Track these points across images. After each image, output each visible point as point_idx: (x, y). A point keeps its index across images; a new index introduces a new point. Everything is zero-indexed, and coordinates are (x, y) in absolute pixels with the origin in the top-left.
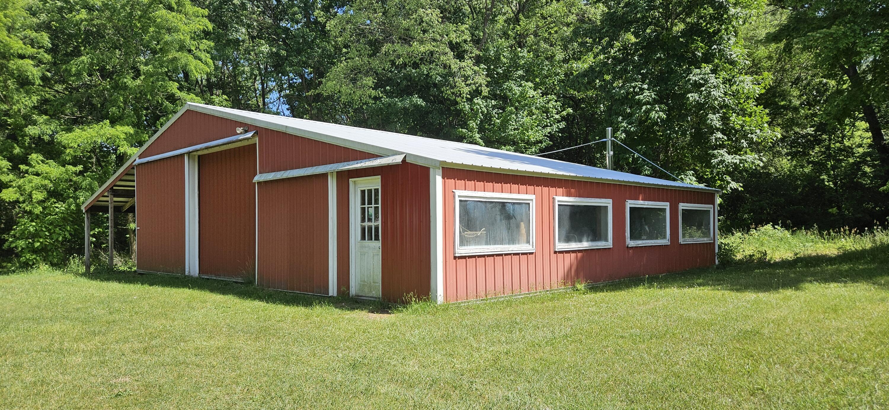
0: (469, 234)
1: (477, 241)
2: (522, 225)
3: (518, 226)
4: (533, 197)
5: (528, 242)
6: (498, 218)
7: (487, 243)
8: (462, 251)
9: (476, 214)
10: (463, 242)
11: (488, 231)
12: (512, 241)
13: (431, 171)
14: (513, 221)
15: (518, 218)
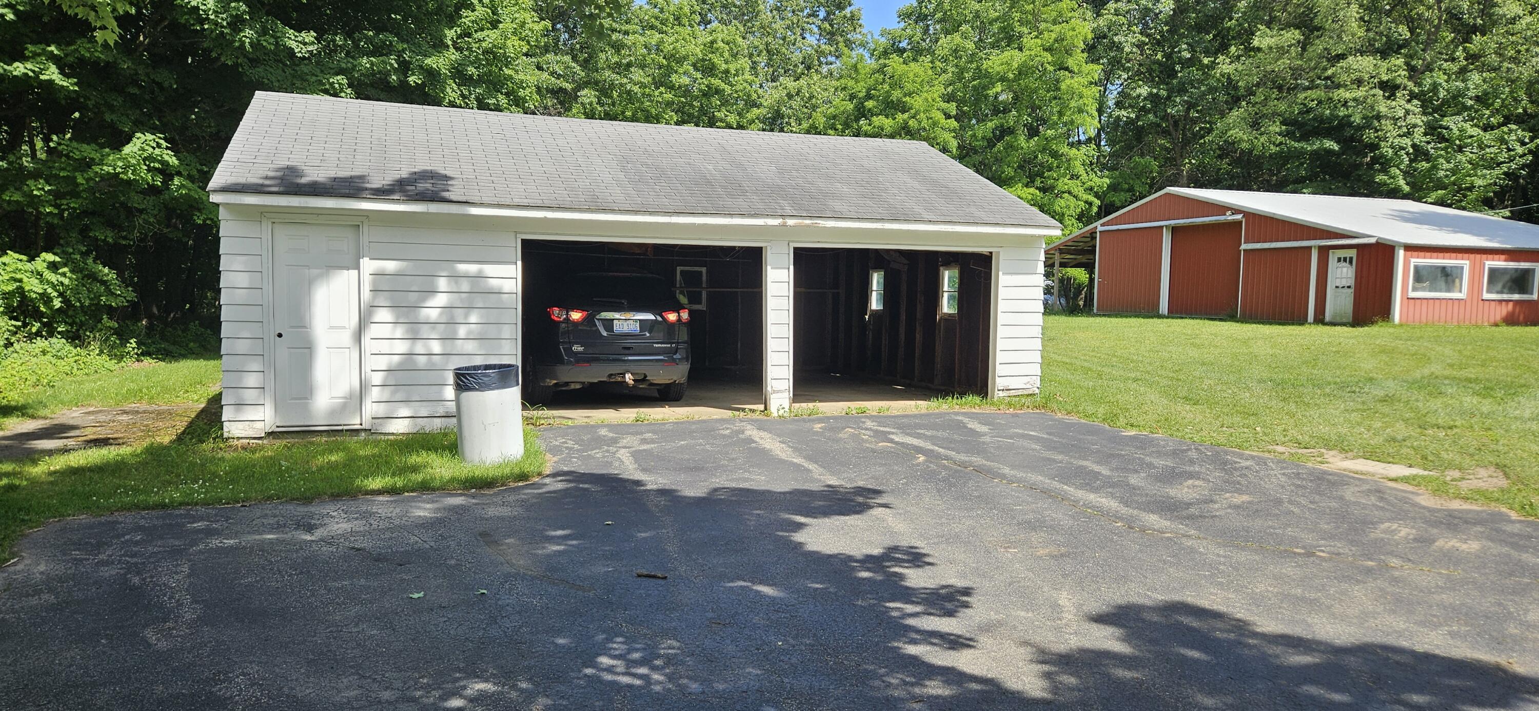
0: (1417, 285)
1: (1423, 289)
2: (1457, 281)
3: (1454, 281)
4: (1467, 262)
5: (1461, 291)
6: (1439, 275)
7: (1430, 291)
8: (1412, 294)
9: (1424, 273)
10: (1414, 289)
11: (1431, 283)
12: (1448, 291)
13: (1397, 248)
14: (1449, 278)
15: (1454, 276)
